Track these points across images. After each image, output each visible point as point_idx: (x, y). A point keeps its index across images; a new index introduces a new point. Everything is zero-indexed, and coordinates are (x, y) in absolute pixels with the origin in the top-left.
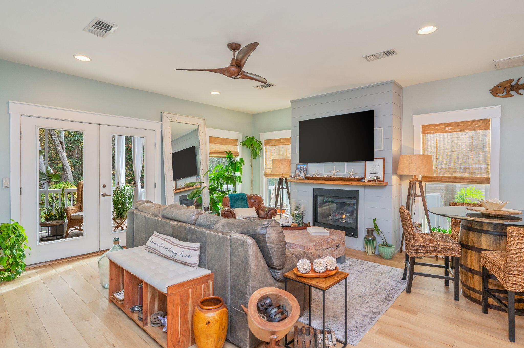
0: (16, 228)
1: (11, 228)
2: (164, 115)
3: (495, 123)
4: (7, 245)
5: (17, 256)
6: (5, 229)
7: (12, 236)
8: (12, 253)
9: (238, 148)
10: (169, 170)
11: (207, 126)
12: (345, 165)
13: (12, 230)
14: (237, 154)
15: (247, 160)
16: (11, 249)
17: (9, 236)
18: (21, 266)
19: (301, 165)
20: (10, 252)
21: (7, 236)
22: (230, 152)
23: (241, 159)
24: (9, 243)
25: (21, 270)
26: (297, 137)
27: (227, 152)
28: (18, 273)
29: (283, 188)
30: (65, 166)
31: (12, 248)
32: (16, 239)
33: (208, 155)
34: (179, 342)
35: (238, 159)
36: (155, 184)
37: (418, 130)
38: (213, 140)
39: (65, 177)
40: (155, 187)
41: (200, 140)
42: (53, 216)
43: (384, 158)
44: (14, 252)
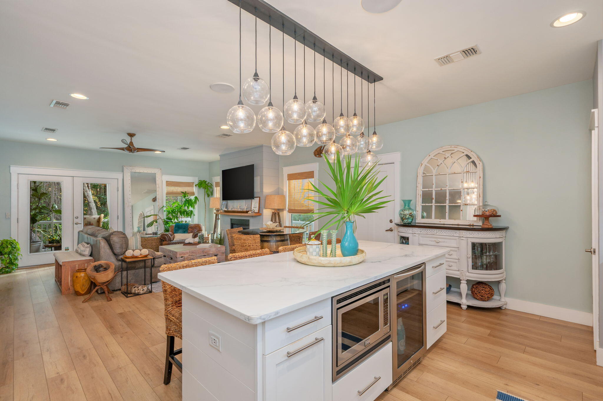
0: (12, 242)
1: (9, 242)
2: (124, 168)
3: (316, 174)
4: (6, 251)
5: (12, 259)
6: (5, 243)
7: (9, 246)
8: (9, 257)
9: (195, 189)
10: (128, 206)
11: (163, 174)
12: (243, 202)
13: (9, 243)
14: (193, 194)
15: (201, 198)
16: (9, 255)
17: (7, 247)
18: (15, 265)
19: (225, 202)
20: (7, 256)
21: (6, 247)
22: (186, 192)
23: (196, 198)
24: (6, 250)
25: (15, 267)
26: (222, 181)
27: (182, 192)
28: (13, 269)
29: (219, 219)
30: (90, 202)
31: (10, 253)
32: (12, 249)
33: (165, 195)
34: (69, 289)
35: (192, 198)
36: (118, 216)
37: (285, 177)
38: (169, 184)
39: (91, 213)
40: (118, 219)
41: (157, 184)
42: (54, 240)
43: (259, 197)
44: (10, 256)
